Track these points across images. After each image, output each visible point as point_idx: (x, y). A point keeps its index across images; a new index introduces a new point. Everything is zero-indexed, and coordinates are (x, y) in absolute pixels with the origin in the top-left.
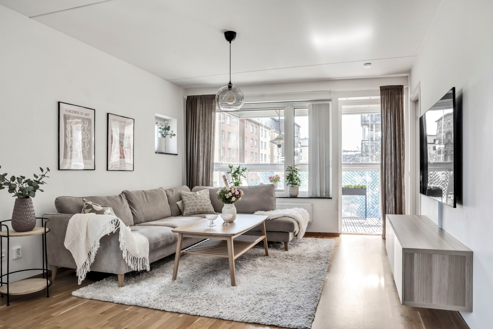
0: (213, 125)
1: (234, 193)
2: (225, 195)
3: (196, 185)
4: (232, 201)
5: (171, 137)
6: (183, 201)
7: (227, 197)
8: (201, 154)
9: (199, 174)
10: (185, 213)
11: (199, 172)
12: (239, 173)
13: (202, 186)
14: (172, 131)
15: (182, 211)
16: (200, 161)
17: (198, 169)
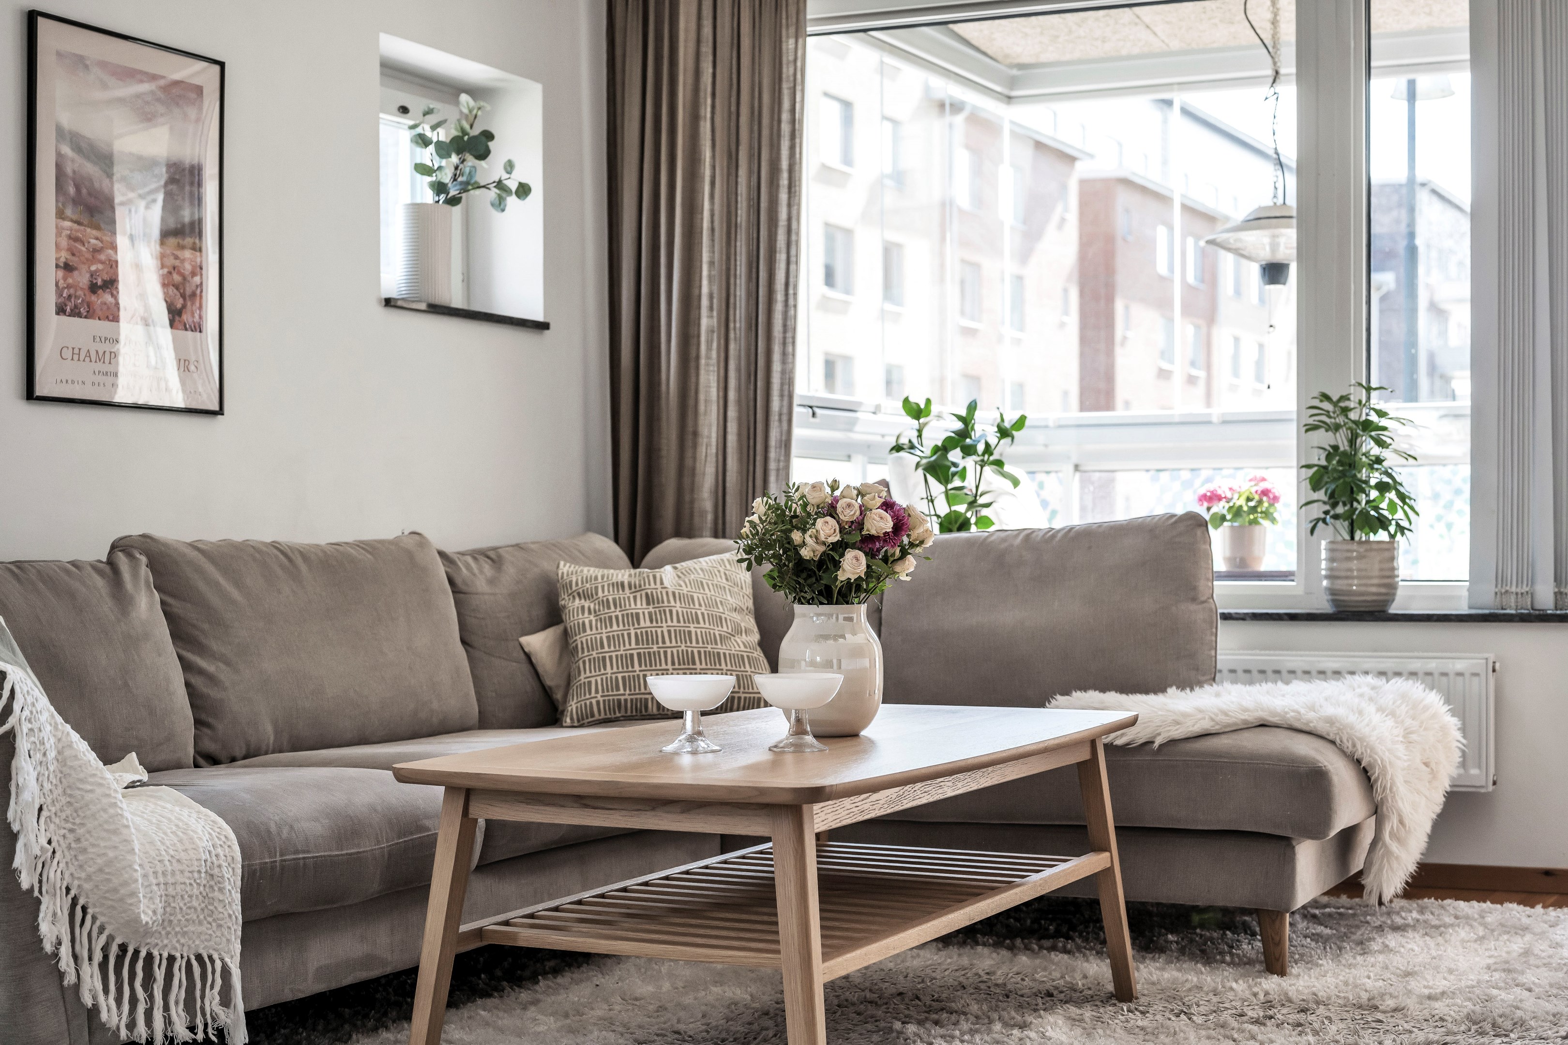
0: (785, 116)
1: (859, 524)
2: (796, 536)
4: (842, 576)
5: (500, 205)
6: (566, 633)
7: (805, 553)
8: (707, 321)
9: (694, 458)
10: (573, 706)
11: (695, 446)
12: (968, 451)
14: (510, 167)
15: (559, 696)
16: (702, 372)
17: (690, 429)
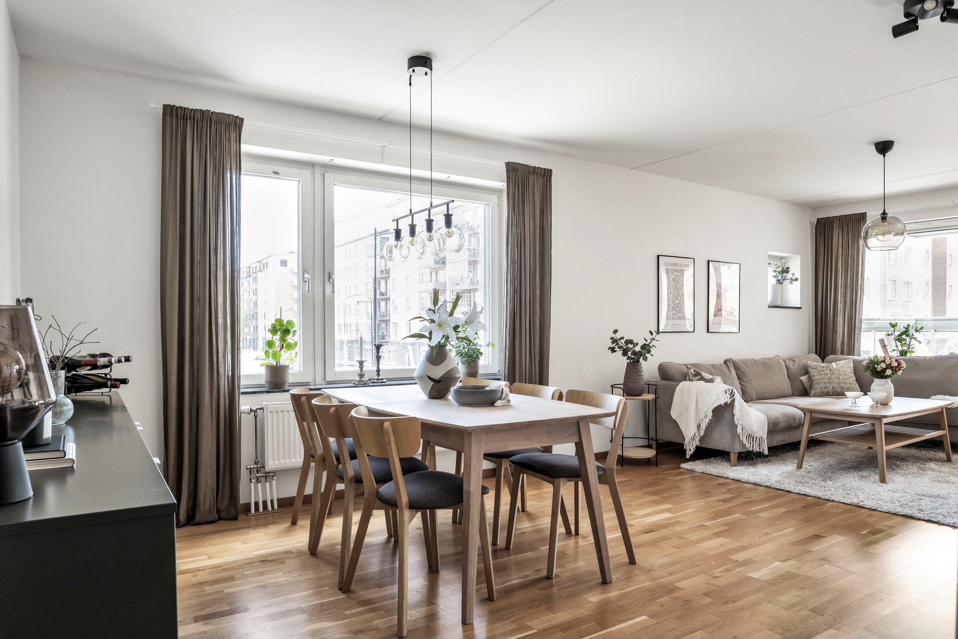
1: (890, 364)
2: (876, 366)
3: (832, 354)
4: (886, 374)
5: (791, 283)
6: (810, 377)
7: (878, 369)
8: (840, 306)
9: (836, 337)
10: (813, 392)
11: (836, 334)
12: (907, 336)
13: (842, 354)
14: (793, 274)
15: (808, 390)
16: (838, 318)
17: (835, 329)
